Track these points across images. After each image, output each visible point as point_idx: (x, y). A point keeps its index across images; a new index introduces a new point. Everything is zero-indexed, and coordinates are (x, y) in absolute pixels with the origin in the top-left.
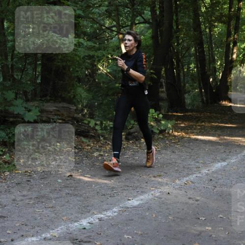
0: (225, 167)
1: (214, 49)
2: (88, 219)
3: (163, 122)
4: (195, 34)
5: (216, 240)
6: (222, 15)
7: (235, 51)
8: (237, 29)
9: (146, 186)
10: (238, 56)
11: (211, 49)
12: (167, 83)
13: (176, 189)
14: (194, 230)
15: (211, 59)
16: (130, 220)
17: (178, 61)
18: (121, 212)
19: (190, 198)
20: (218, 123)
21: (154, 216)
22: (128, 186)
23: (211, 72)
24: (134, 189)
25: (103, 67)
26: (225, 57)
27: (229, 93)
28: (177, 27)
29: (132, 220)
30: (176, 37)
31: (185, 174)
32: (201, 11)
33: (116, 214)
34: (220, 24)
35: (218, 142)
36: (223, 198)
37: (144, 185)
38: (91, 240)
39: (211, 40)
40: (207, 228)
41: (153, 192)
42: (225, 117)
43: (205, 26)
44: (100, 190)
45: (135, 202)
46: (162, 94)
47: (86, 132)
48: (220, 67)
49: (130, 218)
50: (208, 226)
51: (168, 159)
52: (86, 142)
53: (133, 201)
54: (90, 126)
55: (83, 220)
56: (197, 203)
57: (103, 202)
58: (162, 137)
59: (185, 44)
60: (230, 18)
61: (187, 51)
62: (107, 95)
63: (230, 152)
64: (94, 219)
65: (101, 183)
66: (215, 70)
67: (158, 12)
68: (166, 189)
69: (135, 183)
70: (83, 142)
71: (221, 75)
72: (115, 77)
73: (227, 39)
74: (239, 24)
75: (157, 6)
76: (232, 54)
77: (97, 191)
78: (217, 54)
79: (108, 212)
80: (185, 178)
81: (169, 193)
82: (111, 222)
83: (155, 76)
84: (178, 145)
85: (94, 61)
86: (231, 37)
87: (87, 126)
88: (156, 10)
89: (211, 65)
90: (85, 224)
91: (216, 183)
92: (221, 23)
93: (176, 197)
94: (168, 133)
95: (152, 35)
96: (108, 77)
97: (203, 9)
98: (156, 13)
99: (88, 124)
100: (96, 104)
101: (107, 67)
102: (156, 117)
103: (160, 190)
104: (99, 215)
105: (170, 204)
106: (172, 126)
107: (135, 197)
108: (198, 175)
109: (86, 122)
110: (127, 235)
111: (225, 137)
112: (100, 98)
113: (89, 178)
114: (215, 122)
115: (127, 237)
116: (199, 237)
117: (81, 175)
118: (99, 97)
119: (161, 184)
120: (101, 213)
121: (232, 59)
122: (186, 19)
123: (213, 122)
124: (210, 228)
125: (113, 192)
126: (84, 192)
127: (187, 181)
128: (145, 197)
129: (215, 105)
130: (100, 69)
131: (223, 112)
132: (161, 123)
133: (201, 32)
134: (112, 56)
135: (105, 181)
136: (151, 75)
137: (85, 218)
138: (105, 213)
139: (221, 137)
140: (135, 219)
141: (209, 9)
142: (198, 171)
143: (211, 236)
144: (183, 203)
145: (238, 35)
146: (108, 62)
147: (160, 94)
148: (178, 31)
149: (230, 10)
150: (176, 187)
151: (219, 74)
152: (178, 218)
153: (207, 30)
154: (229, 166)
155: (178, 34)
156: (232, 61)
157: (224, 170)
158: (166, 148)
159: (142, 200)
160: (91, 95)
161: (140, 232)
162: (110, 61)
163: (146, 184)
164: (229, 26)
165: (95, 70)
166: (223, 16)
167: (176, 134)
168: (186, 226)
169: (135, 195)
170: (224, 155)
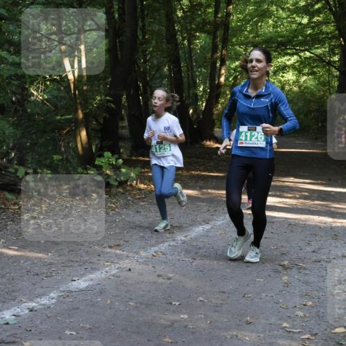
0: (208, 231)
1: (195, 69)
2: (12, 310)
3: (123, 170)
4: (168, 48)
5: (193, 333)
6: (205, 22)
7: (223, 71)
8: (225, 41)
9: (98, 260)
10: (227, 79)
11: (190, 68)
12: (130, 116)
13: (140, 263)
14: (164, 319)
15: (191, 82)
16: (74, 309)
17: (146, 84)
18: (61, 299)
19: (159, 276)
20: (200, 171)
21: (109, 302)
22: (72, 261)
23: (191, 100)
24: (81, 265)
25: (37, 92)
26: (210, 80)
27: (215, 129)
28: (144, 37)
29: (78, 309)
30: (143, 51)
31: (153, 242)
32: (177, 15)
33: (54, 301)
34: (203, 35)
35: (199, 198)
36: (204, 274)
37: (94, 260)
38: (17, 340)
39: (191, 57)
40: (182, 316)
41: (107, 269)
42: (209, 163)
43: (182, 36)
44: (31, 267)
45: (82, 284)
46: (124, 131)
47: (11, 185)
48: (203, 94)
49: (75, 307)
50: (184, 314)
51: (129, 222)
52: (12, 200)
53: (79, 281)
54: (18, 177)
55: (5, 312)
56: (169, 282)
57: (35, 284)
58: (121, 190)
59: (155, 62)
60: (216, 26)
61: (157, 71)
62: (45, 132)
63: (215, 211)
64: (22, 309)
65: (33, 257)
66: (196, 98)
67: (117, 16)
68: (126, 264)
69: (81, 257)
70: (7, 199)
71: (204, 104)
72: (56, 106)
73: (212, 56)
74: (228, 36)
75: (115, 6)
76: (220, 76)
77: (26, 269)
78: (199, 76)
79: (43, 299)
80: (152, 249)
81: (130, 270)
82: (47, 312)
83: (112, 105)
84: (144, 201)
85: (25, 83)
86: (217, 53)
87: (14, 175)
88: (113, 12)
89: (191, 92)
90: (7, 317)
91: (196, 253)
92: (205, 32)
93: (140, 274)
94: (131, 185)
95: (108, 48)
96: (45, 106)
97: (180, 14)
98: (114, 17)
99: (15, 173)
100: (28, 144)
101: (44, 91)
102: (114, 163)
103: (117, 266)
104: (29, 304)
105: (131, 285)
106: (136, 175)
107: (82, 275)
108: (172, 243)
109: (11, 170)
110: (70, 330)
111: (209, 191)
112: (34, 136)
113: (16, 250)
114: (196, 170)
115: (69, 333)
116: (171, 329)
117: (4, 247)
118: (33, 134)
119: (119, 257)
120: (32, 300)
121: (219, 82)
122: (156, 26)
123: (193, 170)
124: (186, 316)
125: (50, 271)
126: (8, 271)
127: (155, 252)
128: (96, 276)
129: (197, 146)
130: (33, 95)
131: (207, 156)
132: (120, 171)
133: (177, 45)
134: (50, 76)
135: (40, 255)
136: (107, 103)
137: (8, 309)
138: (38, 300)
139: (204, 190)
140: (81, 308)
141: (188, 14)
142: (172, 237)
143: (186, 327)
144: (150, 283)
145: (227, 50)
146: (45, 84)
147: (120, 131)
148: (145, 43)
149: (216, 16)
150: (141, 260)
151: (202, 104)
152: (142, 304)
153: (186, 42)
154: (213, 230)
155: (144, 46)
156: (219, 85)
157: (207, 236)
158: (127, 206)
159: (92, 280)
160: (21, 132)
161: (88, 326)
162: (48, 83)
163: (98, 258)
164: (215, 37)
165: (26, 95)
166: (207, 23)
167: (142, 186)
168: (153, 314)
169: (82, 272)
170: (207, 216)
